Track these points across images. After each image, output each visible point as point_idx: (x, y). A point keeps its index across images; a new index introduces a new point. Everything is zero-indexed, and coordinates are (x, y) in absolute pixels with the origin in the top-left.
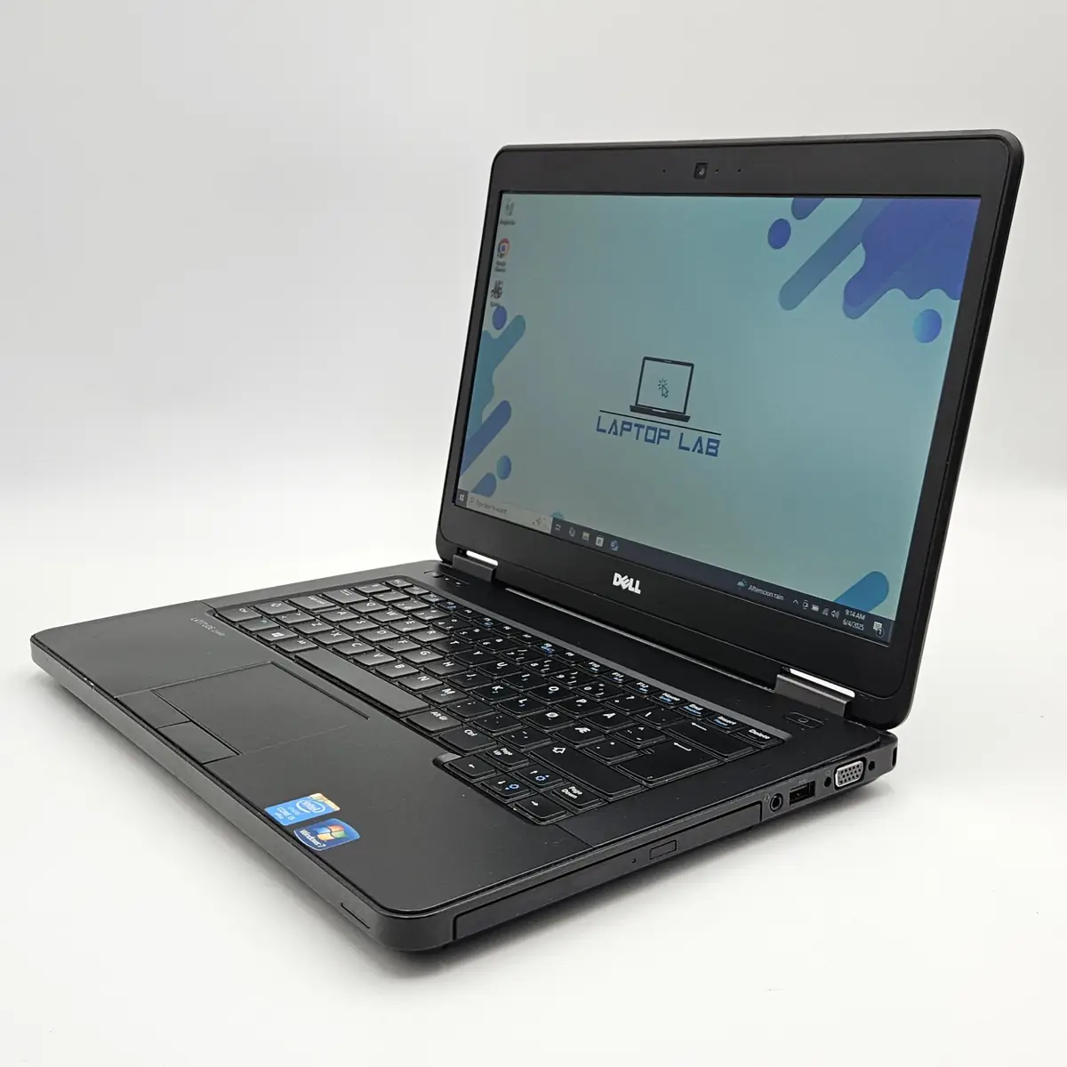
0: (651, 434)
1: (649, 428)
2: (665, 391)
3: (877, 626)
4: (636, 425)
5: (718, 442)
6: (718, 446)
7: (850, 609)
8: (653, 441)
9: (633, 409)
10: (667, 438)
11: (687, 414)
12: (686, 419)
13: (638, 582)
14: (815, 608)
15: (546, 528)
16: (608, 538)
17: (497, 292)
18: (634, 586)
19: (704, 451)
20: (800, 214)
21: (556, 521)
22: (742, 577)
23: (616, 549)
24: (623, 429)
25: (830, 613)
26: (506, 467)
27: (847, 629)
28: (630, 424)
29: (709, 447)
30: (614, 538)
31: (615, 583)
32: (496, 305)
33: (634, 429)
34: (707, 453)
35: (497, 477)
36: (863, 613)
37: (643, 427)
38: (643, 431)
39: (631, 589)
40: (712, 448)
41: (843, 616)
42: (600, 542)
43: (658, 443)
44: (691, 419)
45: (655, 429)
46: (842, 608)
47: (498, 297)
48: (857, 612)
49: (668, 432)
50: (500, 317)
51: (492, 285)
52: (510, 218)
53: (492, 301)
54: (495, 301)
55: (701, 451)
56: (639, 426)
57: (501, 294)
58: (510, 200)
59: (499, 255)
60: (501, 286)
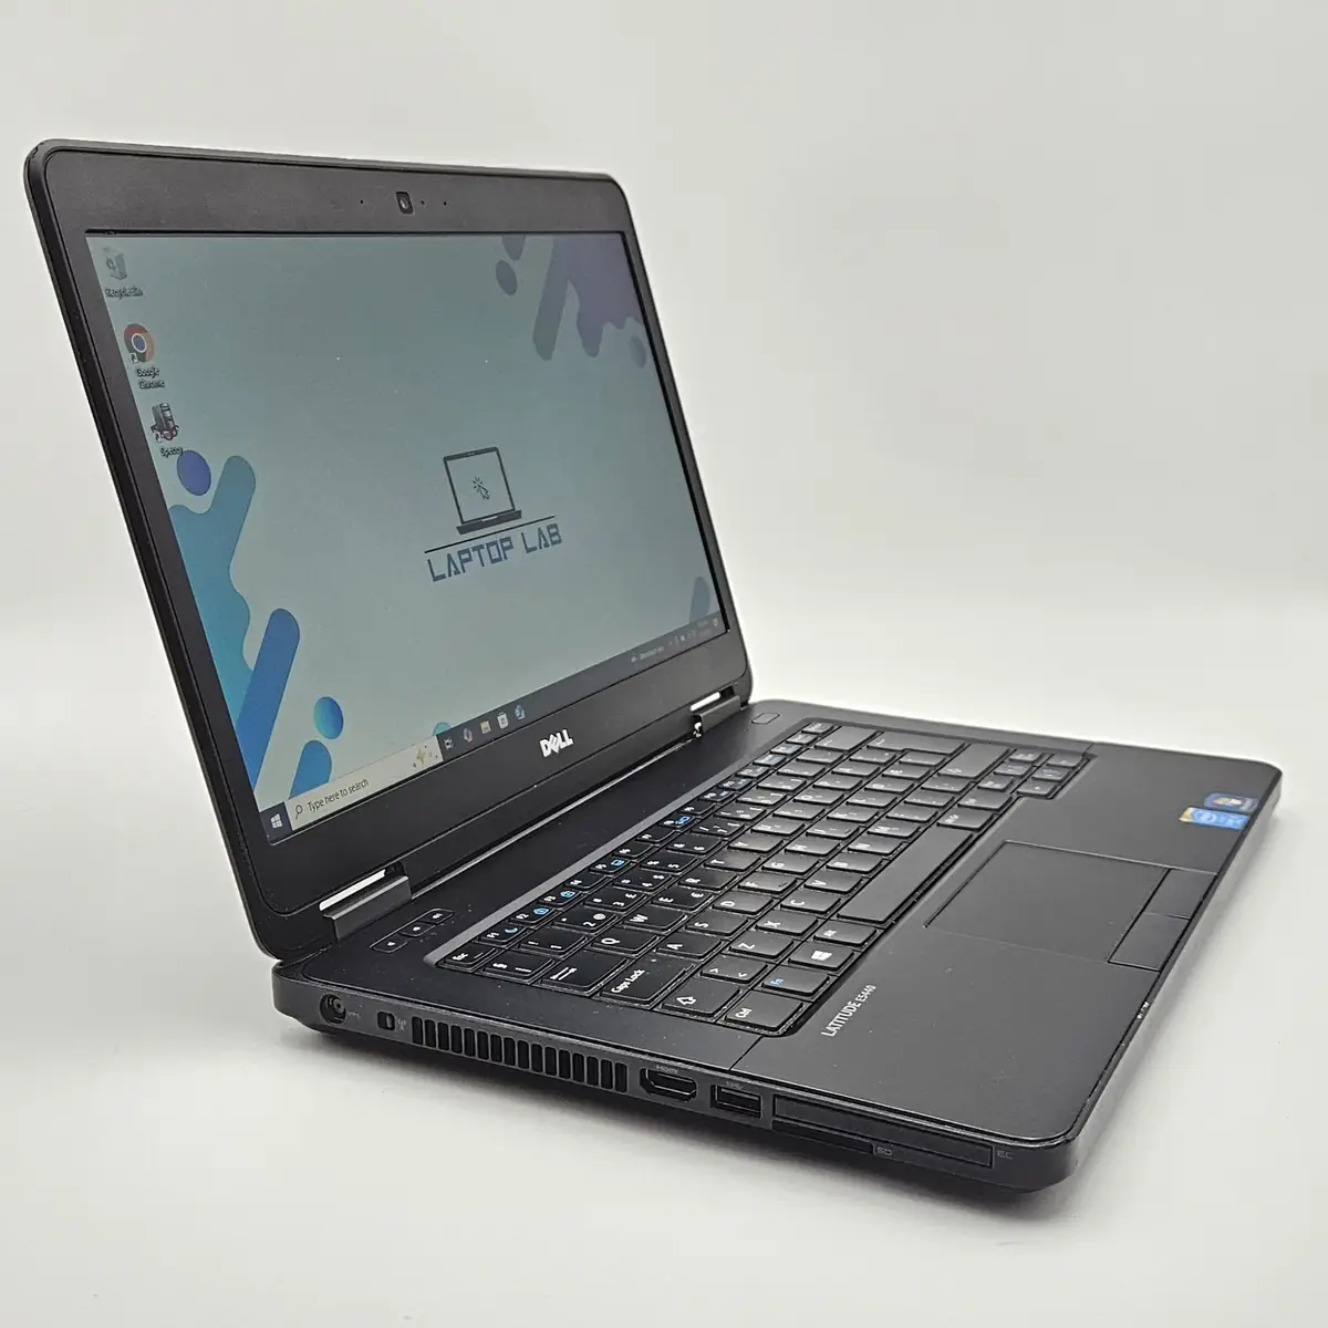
0: (494, 552)
1: (487, 546)
2: (484, 493)
3: (715, 623)
4: (474, 549)
5: (555, 526)
6: (558, 530)
7: (698, 621)
8: (500, 559)
9: (462, 530)
10: (511, 547)
11: (517, 509)
12: (518, 515)
13: (565, 732)
14: (683, 639)
15: (436, 754)
16: (508, 709)
17: (165, 426)
18: (563, 740)
19: (548, 540)
20: (515, 255)
21: (441, 738)
23: (523, 715)
25: (691, 635)
28: (467, 551)
29: (551, 535)
30: (514, 704)
31: (546, 753)
32: (174, 451)
33: (475, 554)
34: (554, 543)
35: (324, 741)
36: (706, 618)
37: (482, 547)
39: (563, 745)
40: (555, 534)
41: (698, 630)
42: (503, 721)
43: (506, 558)
44: (523, 515)
45: (494, 543)
46: (695, 625)
47: (172, 436)
48: (702, 621)
49: (508, 539)
50: (194, 471)
51: (147, 421)
52: (127, 284)
53: (162, 444)
54: (167, 444)
55: (546, 545)
56: (478, 548)
57: (174, 428)
58: (106, 250)
59: (133, 358)
60: (168, 414)
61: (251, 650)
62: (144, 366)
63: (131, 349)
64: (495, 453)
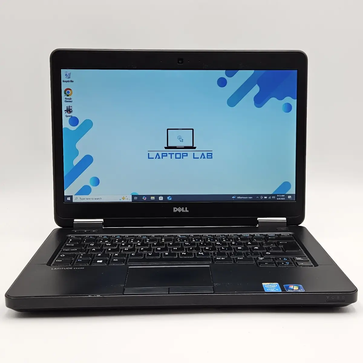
0: (178, 156)
1: (176, 154)
2: (181, 140)
3: (289, 197)
4: (169, 154)
5: (212, 154)
6: (212, 155)
7: (279, 195)
8: (180, 158)
9: (166, 148)
10: (187, 156)
11: (194, 146)
12: (195, 148)
13: (186, 208)
14: (266, 197)
15: (129, 200)
16: (165, 196)
17: (69, 110)
18: (185, 209)
19: (206, 157)
20: (230, 76)
21: (133, 196)
22: (233, 195)
23: (171, 199)
24: (162, 156)
25: (271, 197)
26: (97, 182)
27: (279, 200)
28: (167, 154)
29: (207, 156)
30: (168, 196)
31: (174, 211)
32: (69, 116)
33: (169, 156)
34: (207, 158)
35: (91, 186)
36: (283, 195)
37: (174, 154)
38: (174, 156)
39: (183, 211)
40: (210, 156)
41: (276, 197)
42: (161, 198)
43: (183, 158)
45: (180, 154)
46: (275, 195)
47: (70, 113)
48: (281, 195)
49: (187, 154)
50: (74, 121)
51: (64, 108)
52: (69, 80)
53: (66, 115)
54: (68, 114)
55: (204, 158)
56: (171, 154)
57: (72, 111)
58: (66, 72)
59: (65, 95)
60: (71, 108)
61: (76, 162)
62: (67, 97)
63: (65, 93)
64: (192, 130)
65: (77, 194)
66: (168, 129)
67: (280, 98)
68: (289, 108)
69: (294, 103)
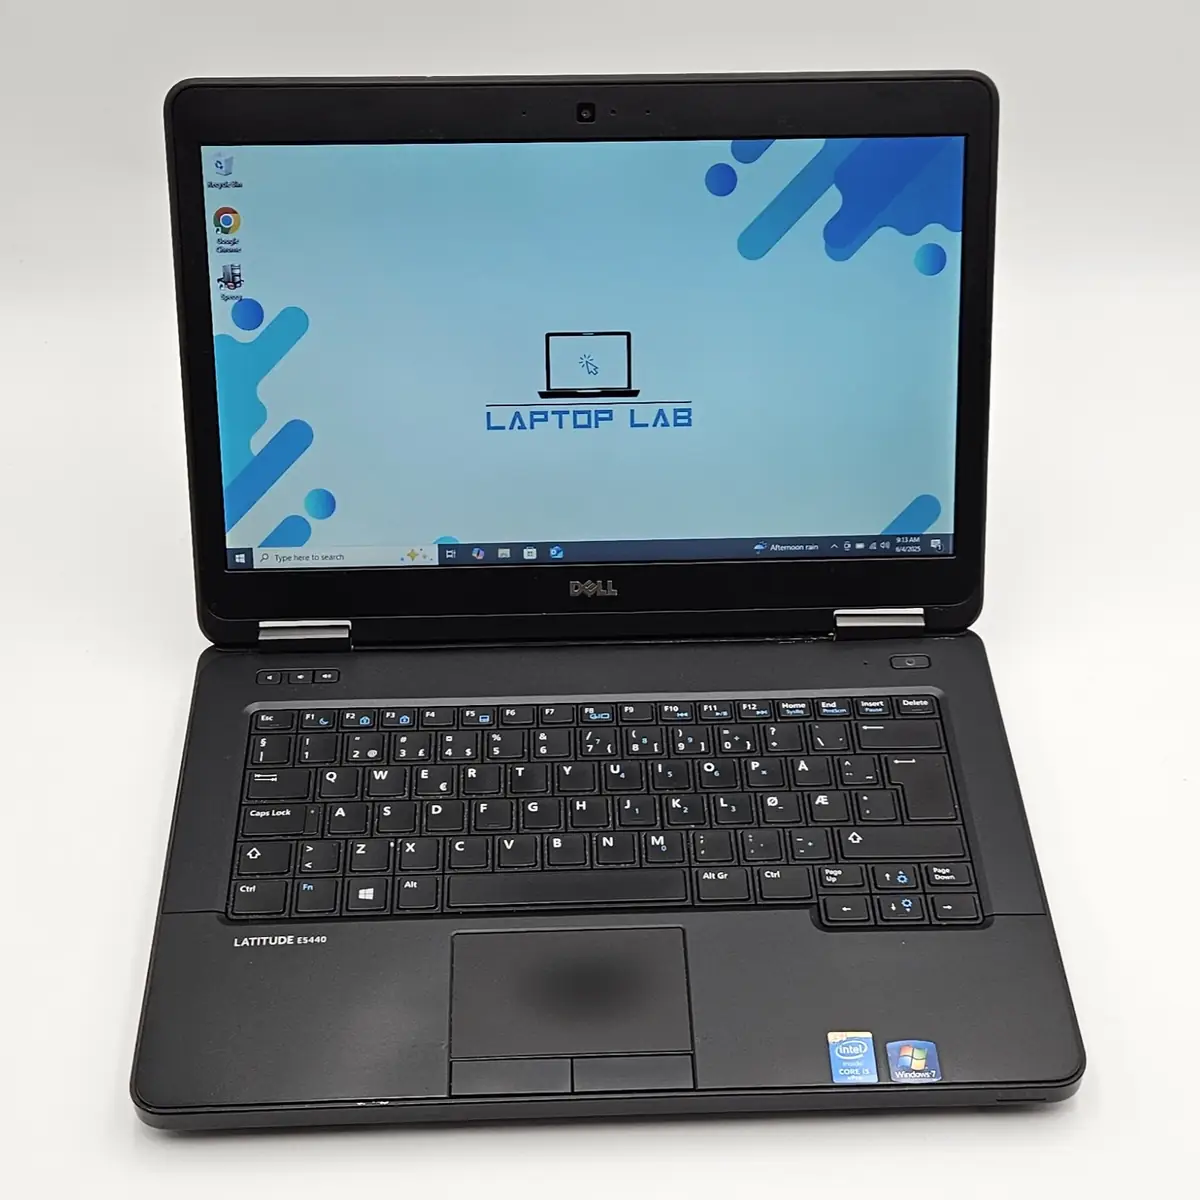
0: (582, 419)
1: (576, 413)
2: (591, 368)
3: (935, 544)
4: (553, 413)
5: (689, 410)
6: (690, 414)
7: (901, 536)
8: (588, 426)
9: (543, 395)
10: (610, 418)
11: (633, 389)
12: (635, 393)
13: (610, 583)
14: (860, 546)
15: (432, 559)
16: (543, 547)
17: (231, 280)
18: (605, 587)
19: (671, 420)
20: (747, 158)
21: (442, 548)
22: (758, 541)
23: (560, 556)
24: (533, 421)
25: (878, 546)
26: (327, 504)
27: (902, 555)
28: (546, 413)
29: (676, 418)
30: (552, 545)
31: (573, 592)
32: (233, 298)
33: (554, 419)
34: (676, 425)
35: (309, 519)
36: (917, 536)
37: (567, 412)
38: (568, 419)
39: (601, 592)
40: (683, 417)
41: (894, 544)
42: (530, 554)
43: (597, 426)
44: (640, 394)
45: (587, 412)
46: (891, 538)
47: (236, 287)
48: (909, 536)
49: (610, 412)
50: (249, 313)
51: (215, 273)
52: (229, 179)
53: (223, 292)
54: (229, 292)
55: (666, 424)
56: (560, 413)
57: (239, 282)
58: (219, 155)
59: (218, 230)
60: (237, 272)
61: (258, 443)
62: (225, 237)
63: (217, 223)
64: (625, 337)
65: (267, 543)
66: (548, 336)
67: (909, 228)
68: (935, 260)
69: (952, 243)
